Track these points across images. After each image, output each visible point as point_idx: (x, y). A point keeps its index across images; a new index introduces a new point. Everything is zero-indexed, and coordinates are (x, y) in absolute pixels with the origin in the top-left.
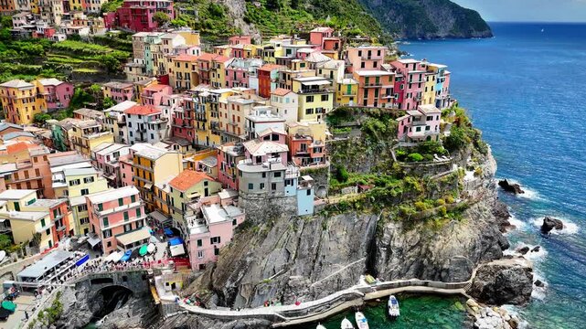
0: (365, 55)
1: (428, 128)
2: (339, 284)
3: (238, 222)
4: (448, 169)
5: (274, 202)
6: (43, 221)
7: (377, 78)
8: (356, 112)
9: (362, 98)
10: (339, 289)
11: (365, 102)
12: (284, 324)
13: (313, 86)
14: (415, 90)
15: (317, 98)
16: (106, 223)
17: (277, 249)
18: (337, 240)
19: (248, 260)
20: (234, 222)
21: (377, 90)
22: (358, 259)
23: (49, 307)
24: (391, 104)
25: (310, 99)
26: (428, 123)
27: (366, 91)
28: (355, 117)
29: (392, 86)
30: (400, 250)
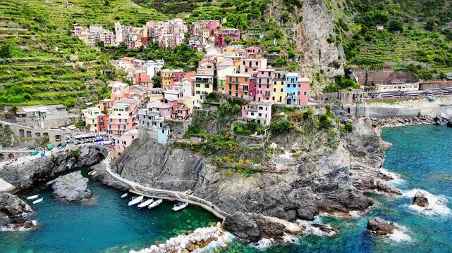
0: (247, 64)
1: (260, 115)
2: (171, 187)
3: (135, 138)
4: (258, 143)
5: (148, 132)
6: (93, 121)
7: (237, 78)
8: (221, 97)
9: (228, 90)
10: (167, 189)
11: (230, 92)
12: (134, 192)
13: (204, 79)
14: (264, 89)
15: (202, 85)
16: (110, 127)
17: (145, 156)
18: (177, 163)
19: (130, 155)
20: (133, 137)
21: (237, 86)
22: (190, 179)
23: (74, 150)
24: (247, 96)
25: (199, 86)
26: (260, 111)
27: (230, 85)
28: (220, 100)
29: (247, 85)
30: (208, 182)
